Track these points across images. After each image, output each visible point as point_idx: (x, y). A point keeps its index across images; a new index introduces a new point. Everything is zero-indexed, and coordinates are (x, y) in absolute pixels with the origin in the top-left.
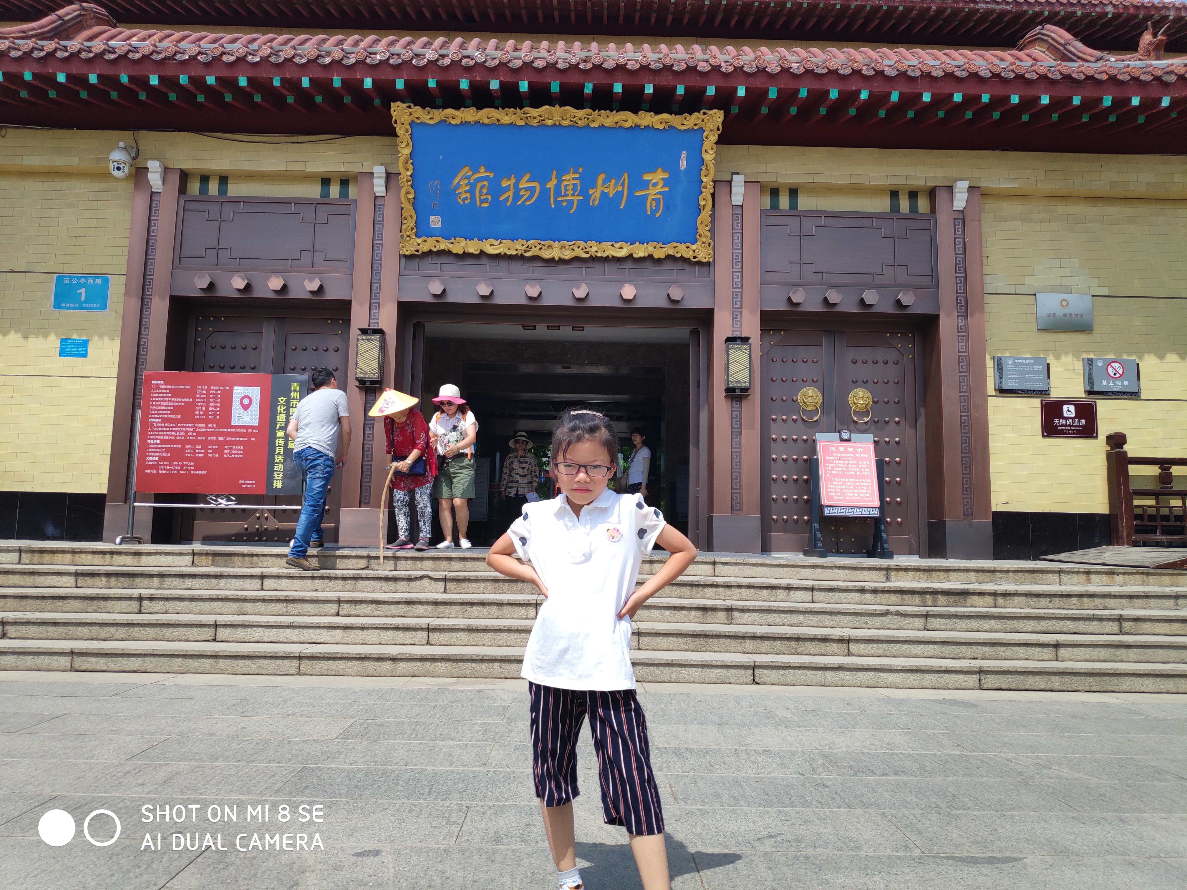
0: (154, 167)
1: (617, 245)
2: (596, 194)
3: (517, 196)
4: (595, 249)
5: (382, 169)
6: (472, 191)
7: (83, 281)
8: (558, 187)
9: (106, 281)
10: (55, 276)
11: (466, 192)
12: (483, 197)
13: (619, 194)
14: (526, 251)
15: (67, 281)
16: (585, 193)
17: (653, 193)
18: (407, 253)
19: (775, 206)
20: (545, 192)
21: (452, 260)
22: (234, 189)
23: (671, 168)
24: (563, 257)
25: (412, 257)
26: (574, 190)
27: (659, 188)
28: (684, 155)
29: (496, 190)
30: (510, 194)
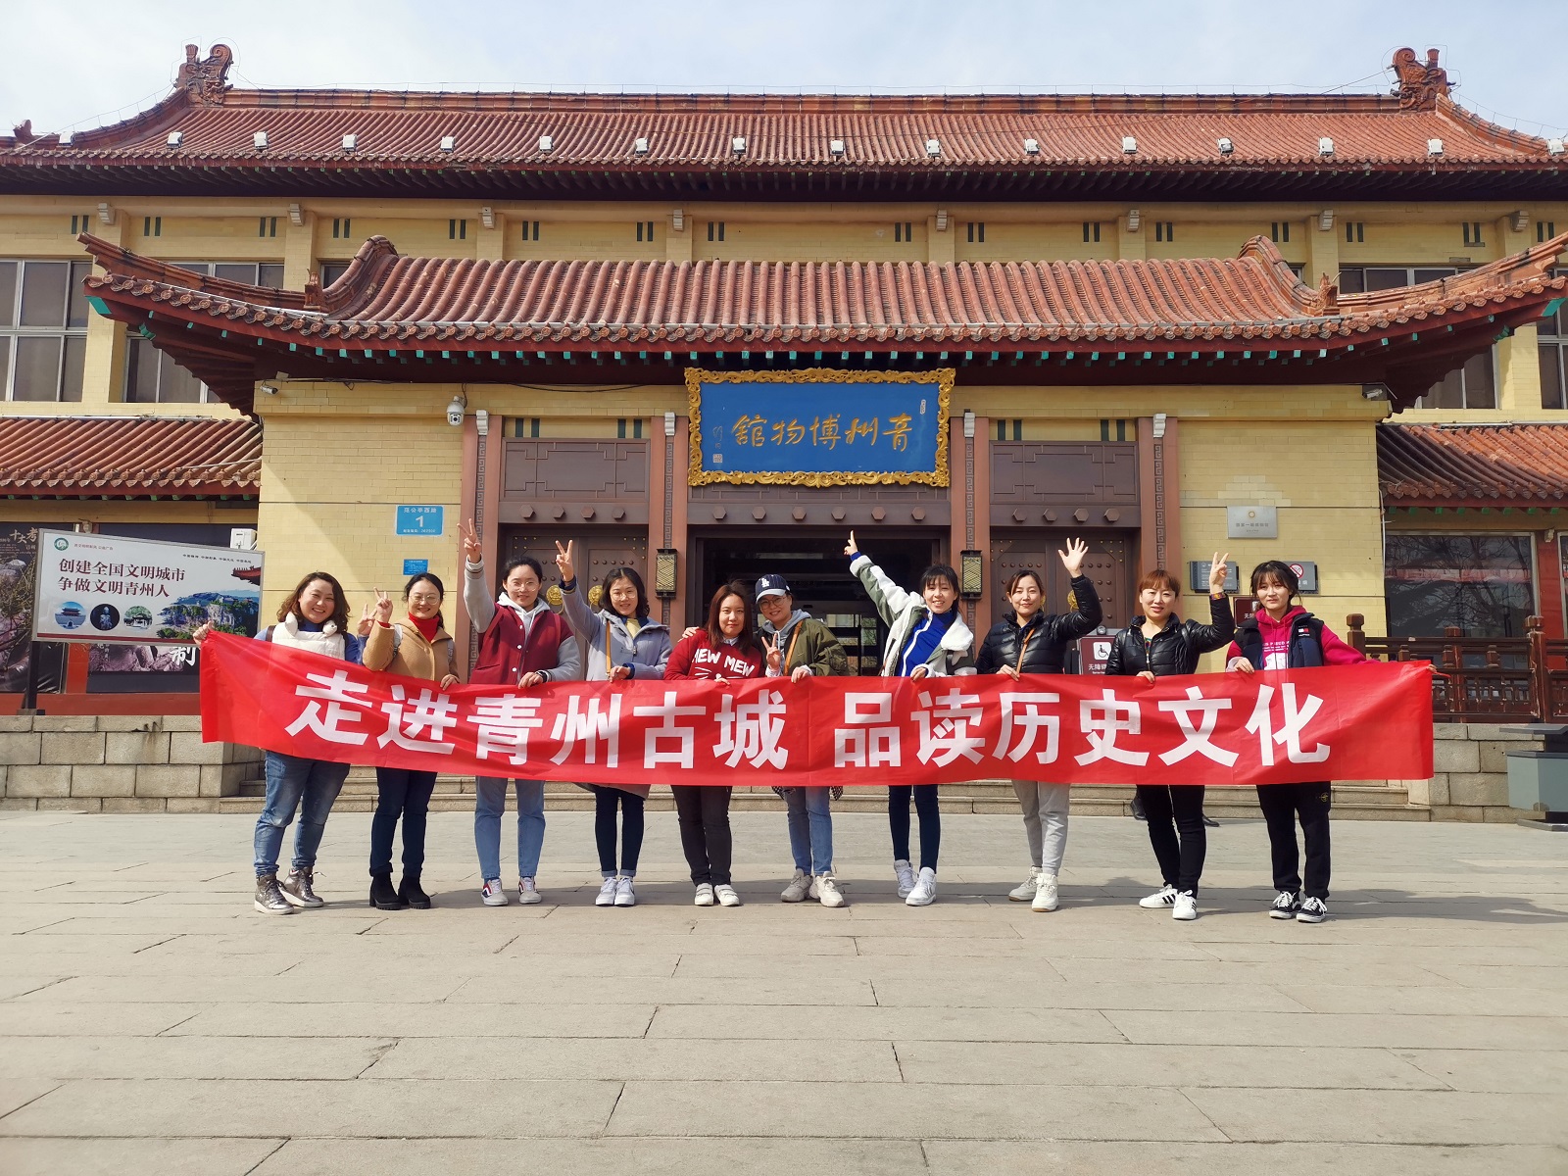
0: (481, 413)
1: (870, 474)
2: (851, 435)
3: (786, 437)
4: (850, 478)
5: (673, 415)
6: (749, 434)
7: (420, 510)
8: (819, 430)
9: (440, 510)
10: (397, 506)
11: (744, 435)
12: (758, 439)
13: (870, 435)
14: (793, 481)
15: (407, 510)
16: (841, 433)
17: (898, 433)
18: (694, 485)
19: (1001, 436)
20: (809, 434)
21: (730, 489)
22: (546, 431)
23: (914, 412)
24: (823, 485)
25: (698, 487)
26: (834, 431)
27: (905, 428)
28: (923, 402)
29: (768, 433)
30: (780, 436)
